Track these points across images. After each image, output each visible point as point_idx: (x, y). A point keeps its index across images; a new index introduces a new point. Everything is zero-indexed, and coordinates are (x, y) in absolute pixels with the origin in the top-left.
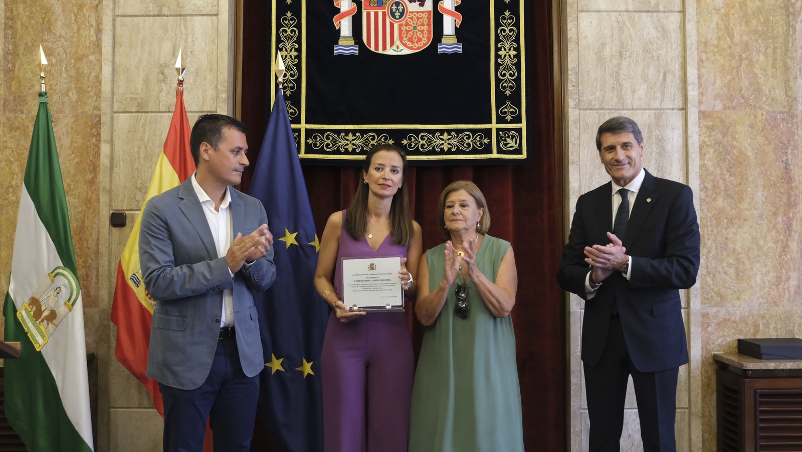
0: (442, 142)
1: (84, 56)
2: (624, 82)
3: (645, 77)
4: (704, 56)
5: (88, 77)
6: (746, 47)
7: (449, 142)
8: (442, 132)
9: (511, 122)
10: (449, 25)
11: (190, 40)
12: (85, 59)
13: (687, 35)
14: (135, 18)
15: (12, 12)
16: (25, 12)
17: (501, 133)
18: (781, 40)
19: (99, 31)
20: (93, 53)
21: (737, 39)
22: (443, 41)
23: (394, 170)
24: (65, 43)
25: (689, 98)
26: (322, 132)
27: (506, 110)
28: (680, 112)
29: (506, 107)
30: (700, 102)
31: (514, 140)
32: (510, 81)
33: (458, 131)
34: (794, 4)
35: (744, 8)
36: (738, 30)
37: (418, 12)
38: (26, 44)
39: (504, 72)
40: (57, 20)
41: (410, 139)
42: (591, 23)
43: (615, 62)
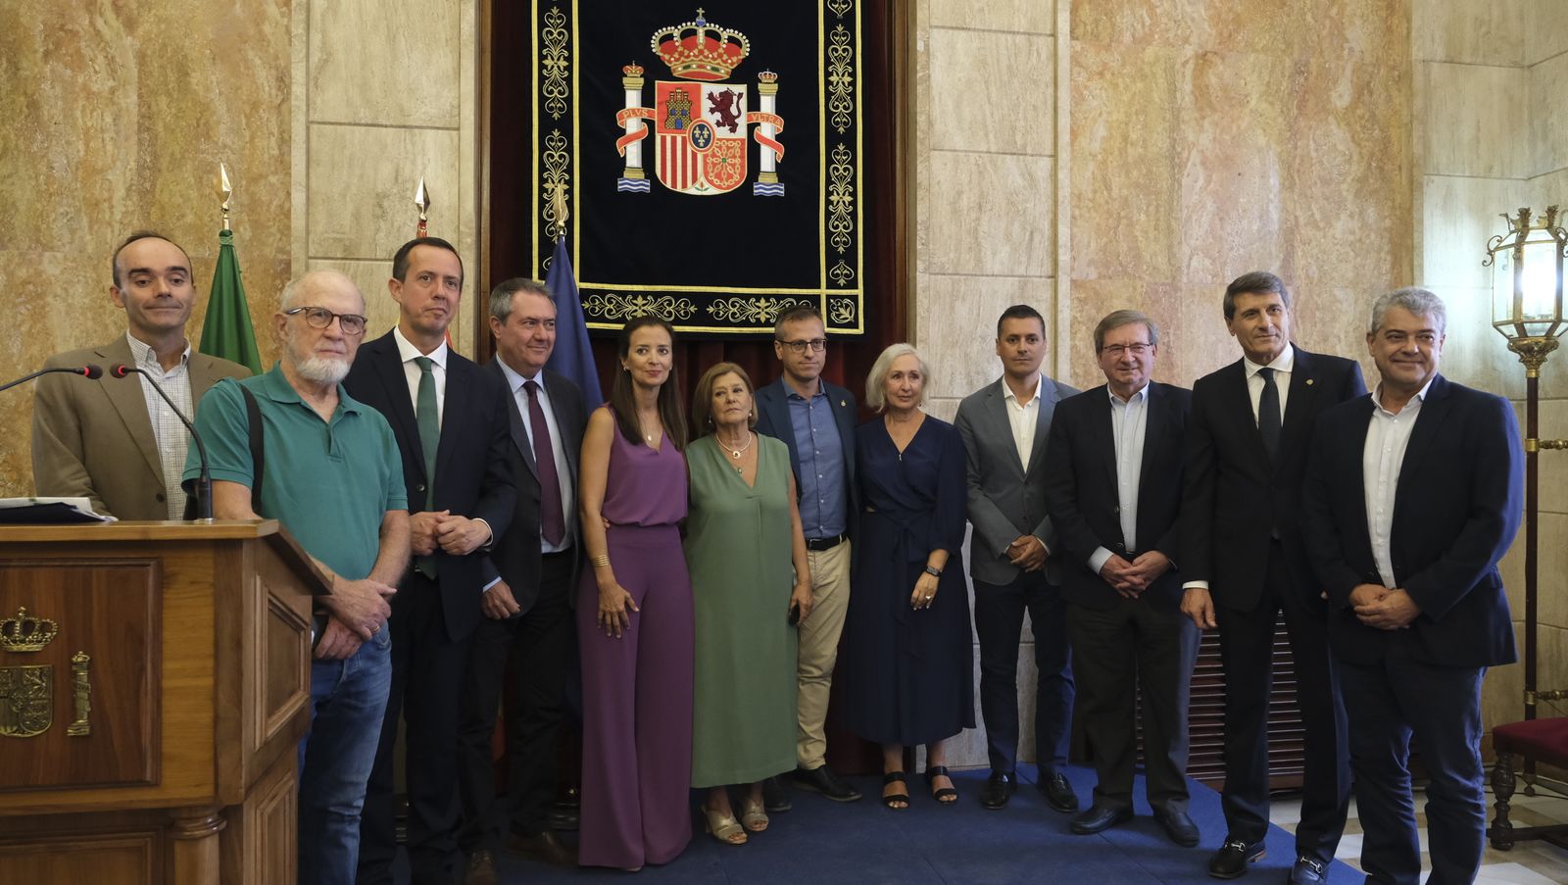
0: (758, 310)
1: (261, 176)
2: (983, 241)
3: (1008, 237)
4: (1077, 212)
5: (268, 206)
6: (1125, 202)
7: (767, 310)
8: (758, 297)
9: (845, 287)
10: (768, 159)
11: (419, 162)
12: (263, 182)
13: (1059, 185)
14: (338, 127)
15: (149, 108)
16: (170, 109)
17: (832, 301)
18: (1164, 197)
19: (285, 141)
20: (275, 173)
21: (1115, 193)
22: (760, 179)
23: (661, 350)
24: (232, 157)
25: (1060, 264)
26: (602, 293)
27: (838, 271)
28: (1049, 280)
29: (838, 268)
30: (1072, 269)
31: (849, 309)
32: (844, 236)
33: (779, 297)
34: (1180, 153)
35: (1124, 155)
36: (1117, 182)
37: (728, 140)
38: (173, 154)
39: (836, 223)
40: (219, 123)
41: (717, 305)
42: (946, 164)
43: (974, 215)
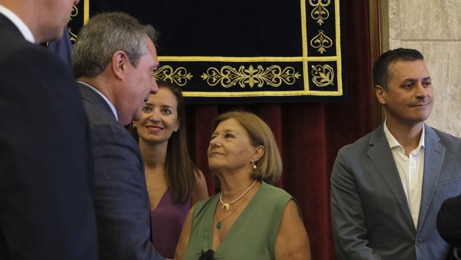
0: (247, 77)
2: (449, 10)
7: (255, 76)
8: (247, 65)
9: (325, 54)
17: (313, 67)
27: (318, 41)
29: (318, 38)
31: (328, 74)
32: (323, 9)
33: (266, 65)
41: (211, 73)
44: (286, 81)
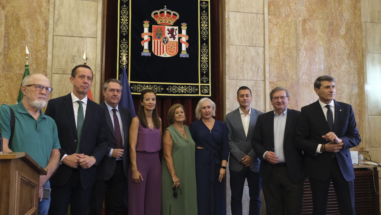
0: (181, 89)
1: (39, 50)
2: (245, 70)
3: (252, 69)
4: (271, 63)
5: (41, 59)
6: (284, 60)
7: (184, 89)
8: (181, 86)
9: (206, 83)
10: (184, 47)
11: (85, 47)
12: (40, 52)
13: (266, 55)
14: (62, 37)
15: (8, 31)
16: (14, 31)
17: (202, 87)
18: (295, 58)
19: (46, 41)
20: (43, 50)
21: (281, 57)
22: (182, 53)
23: (153, 100)
24: (31, 45)
25: (266, 77)
26: (137, 84)
27: (204, 79)
28: (263, 82)
29: (204, 78)
30: (270, 78)
31: (207, 89)
32: (205, 69)
33: (187, 86)
34: (299, 47)
35: (283, 47)
36: (281, 54)
37: (173, 42)
38: (14, 44)
39: (203, 65)
40: (28, 35)
41: (169, 88)
42: (234, 49)
43: (242, 63)
44: (193, 91)
